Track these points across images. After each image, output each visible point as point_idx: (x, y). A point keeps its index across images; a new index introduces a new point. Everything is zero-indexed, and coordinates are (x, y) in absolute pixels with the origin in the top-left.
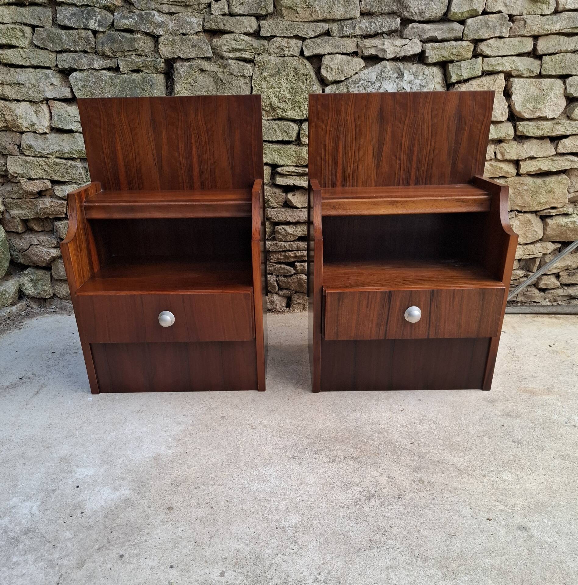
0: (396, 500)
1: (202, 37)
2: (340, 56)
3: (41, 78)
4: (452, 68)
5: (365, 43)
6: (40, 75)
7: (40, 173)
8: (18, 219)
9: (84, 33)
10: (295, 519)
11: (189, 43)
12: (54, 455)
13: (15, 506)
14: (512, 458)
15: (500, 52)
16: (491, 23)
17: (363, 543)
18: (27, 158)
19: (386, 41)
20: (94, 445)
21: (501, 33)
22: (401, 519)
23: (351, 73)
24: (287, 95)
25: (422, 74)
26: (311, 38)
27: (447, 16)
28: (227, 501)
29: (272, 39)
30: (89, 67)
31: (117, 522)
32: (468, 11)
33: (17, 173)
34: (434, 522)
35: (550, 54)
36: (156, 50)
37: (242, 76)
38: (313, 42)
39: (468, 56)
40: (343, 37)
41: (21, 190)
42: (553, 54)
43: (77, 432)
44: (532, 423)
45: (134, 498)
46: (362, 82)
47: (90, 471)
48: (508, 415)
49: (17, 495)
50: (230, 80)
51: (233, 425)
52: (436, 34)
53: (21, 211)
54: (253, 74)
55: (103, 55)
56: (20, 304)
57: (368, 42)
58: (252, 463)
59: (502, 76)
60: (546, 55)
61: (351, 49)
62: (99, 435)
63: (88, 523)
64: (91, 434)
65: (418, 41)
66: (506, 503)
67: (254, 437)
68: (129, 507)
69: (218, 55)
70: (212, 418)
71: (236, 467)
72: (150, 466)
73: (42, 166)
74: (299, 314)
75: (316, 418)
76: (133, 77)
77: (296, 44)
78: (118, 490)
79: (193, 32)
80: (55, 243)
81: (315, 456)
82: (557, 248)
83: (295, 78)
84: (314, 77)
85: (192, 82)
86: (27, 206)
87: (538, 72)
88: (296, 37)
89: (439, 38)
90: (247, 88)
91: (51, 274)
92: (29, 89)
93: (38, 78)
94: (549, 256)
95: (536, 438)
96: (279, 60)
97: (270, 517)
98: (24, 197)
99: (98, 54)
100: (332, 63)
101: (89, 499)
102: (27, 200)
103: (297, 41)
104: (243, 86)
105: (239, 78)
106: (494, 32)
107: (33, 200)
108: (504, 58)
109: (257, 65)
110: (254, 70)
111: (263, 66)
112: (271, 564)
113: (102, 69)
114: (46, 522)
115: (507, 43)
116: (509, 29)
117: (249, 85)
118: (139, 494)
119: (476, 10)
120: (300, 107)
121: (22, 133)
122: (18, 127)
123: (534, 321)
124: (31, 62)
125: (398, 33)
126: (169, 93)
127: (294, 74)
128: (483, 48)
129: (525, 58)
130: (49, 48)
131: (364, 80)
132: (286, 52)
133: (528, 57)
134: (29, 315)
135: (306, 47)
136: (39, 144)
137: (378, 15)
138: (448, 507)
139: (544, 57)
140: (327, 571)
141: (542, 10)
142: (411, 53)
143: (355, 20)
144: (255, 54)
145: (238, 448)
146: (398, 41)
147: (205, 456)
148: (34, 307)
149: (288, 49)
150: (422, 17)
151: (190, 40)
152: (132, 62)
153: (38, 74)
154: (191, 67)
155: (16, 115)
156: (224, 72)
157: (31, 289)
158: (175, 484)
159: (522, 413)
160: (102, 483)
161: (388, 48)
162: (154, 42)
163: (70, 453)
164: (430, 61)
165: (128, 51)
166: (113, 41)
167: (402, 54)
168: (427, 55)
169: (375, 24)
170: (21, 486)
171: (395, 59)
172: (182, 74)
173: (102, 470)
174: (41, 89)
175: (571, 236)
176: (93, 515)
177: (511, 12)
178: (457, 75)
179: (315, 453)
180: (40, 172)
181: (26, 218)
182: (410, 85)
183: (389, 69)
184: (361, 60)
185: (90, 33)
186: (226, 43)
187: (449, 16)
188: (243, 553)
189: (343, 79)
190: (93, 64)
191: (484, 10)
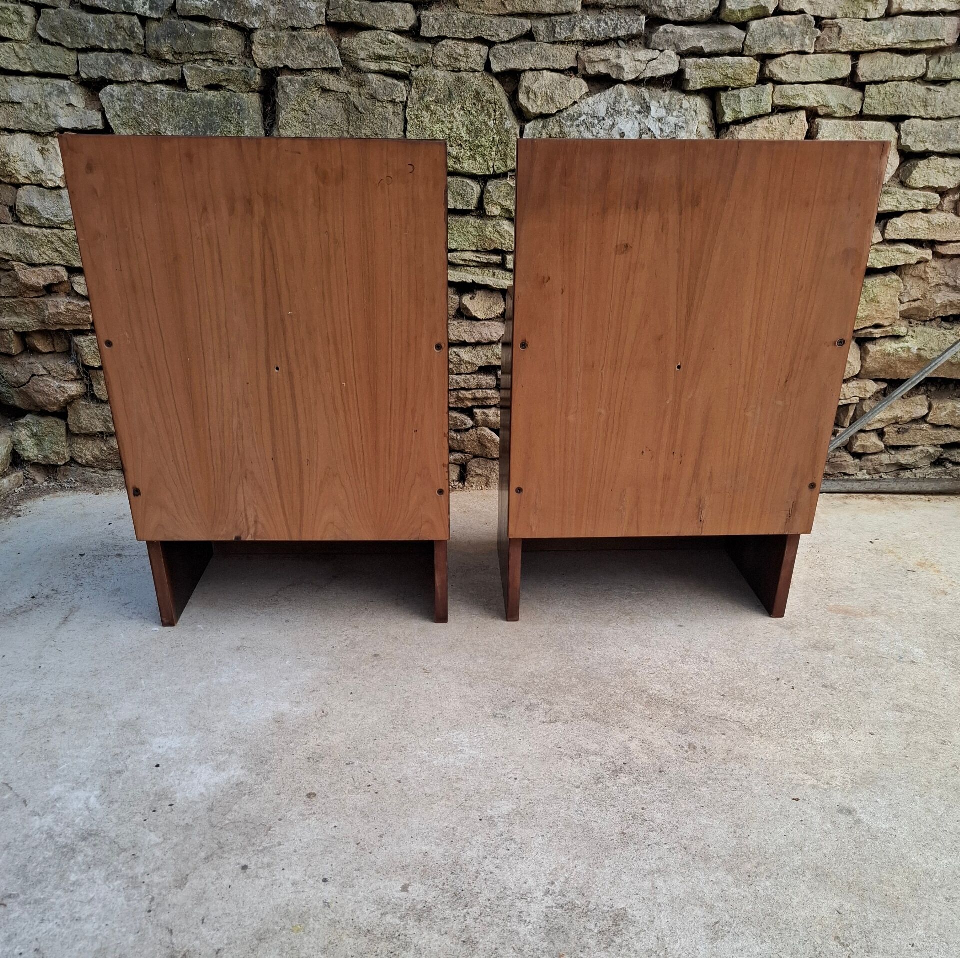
0: (656, 775)
1: (324, 34)
2: (549, 73)
3: (50, 94)
4: (726, 99)
5: (589, 55)
6: (48, 89)
7: (49, 255)
8: (11, 332)
9: (125, 21)
10: (506, 807)
11: (303, 43)
12: (111, 718)
13: (60, 798)
14: (823, 710)
15: (801, 76)
16: (787, 30)
17: (613, 838)
18: (26, 229)
19: (623, 53)
20: (174, 701)
21: (802, 45)
22: (666, 802)
23: (567, 103)
24: (463, 135)
25: (678, 107)
26: (503, 43)
27: (719, 14)
28: (400, 782)
29: (439, 42)
30: (134, 79)
31: (229, 818)
32: (752, 9)
33: (9, 254)
34: (716, 805)
35: (877, 83)
36: (248, 53)
37: (390, 101)
38: (507, 49)
39: (750, 82)
40: (555, 43)
41: (15, 283)
42: (882, 82)
43: (143, 682)
44: (851, 658)
45: (250, 782)
46: (584, 117)
47: (175, 742)
48: (815, 647)
49: (60, 781)
50: (371, 107)
51: (394, 668)
52: (702, 44)
53: (15, 319)
54: (407, 98)
55: (157, 59)
56: (14, 475)
57: (595, 53)
58: (431, 725)
59: (803, 115)
60: (870, 83)
61: (566, 63)
62: (179, 687)
63: (184, 820)
64: (167, 684)
65: (673, 54)
66: (819, 775)
67: (430, 686)
68: (245, 795)
69: (351, 66)
70: (359, 658)
71: (407, 732)
72: (270, 733)
73: (52, 243)
74: (480, 493)
75: (524, 656)
76: (208, 98)
77: (477, 52)
78: (224, 770)
79: (309, 25)
80: (75, 372)
81: (528, 713)
82: (881, 389)
83: (476, 108)
84: (507, 108)
85: (308, 109)
86: (26, 310)
87: (859, 110)
88: (480, 40)
89: (707, 50)
90: (398, 121)
91: (67, 425)
92: (30, 111)
93: (46, 93)
94: (869, 402)
95: (858, 680)
96: (451, 77)
97: (468, 804)
98: (21, 295)
99: (150, 57)
100: (537, 85)
101: (179, 784)
102: (26, 300)
103: (481, 46)
104: (391, 118)
105: (386, 104)
106: (792, 45)
107: (36, 300)
108: (806, 86)
109: (414, 84)
110: (409, 93)
111: (425, 86)
112: (477, 872)
113: (156, 83)
114: (115, 821)
115: (811, 63)
116: (815, 40)
117: (401, 117)
118: (258, 775)
119: (765, 8)
120: (484, 155)
121: (18, 186)
122: (11, 176)
123: (845, 503)
124: (33, 67)
125: (643, 40)
126: (268, 125)
127: (475, 102)
128: (775, 68)
129: (838, 87)
130: (64, 44)
131: (587, 115)
132: (463, 64)
133: (843, 85)
134: (30, 494)
135: (495, 57)
136: (47, 205)
137: (611, 10)
138: (735, 783)
139: (867, 87)
140: (562, 879)
141: (867, 11)
142: (662, 73)
143: (574, 15)
144: (412, 66)
145: (407, 703)
146: (642, 52)
147: (355, 716)
148: (38, 479)
149: (465, 60)
150: (679, 15)
151: (304, 39)
152: (206, 72)
153: (46, 86)
154: (306, 84)
155: (8, 155)
156: (360, 94)
157: (32, 451)
158: (314, 759)
159: (835, 644)
160: (196, 759)
161: (626, 64)
162: (244, 39)
163: (137, 715)
164: (692, 86)
165: (201, 53)
166: (176, 35)
167: (649, 74)
168: (688, 77)
169: (607, 23)
170: (64, 766)
171: (637, 82)
172: (292, 95)
173: (193, 740)
174: (51, 112)
175: (902, 371)
176: (189, 808)
177: (818, 13)
178: (734, 110)
179: (528, 708)
180: (49, 252)
181: (25, 330)
182: (660, 124)
183: (627, 97)
184: (582, 81)
185: (136, 20)
186: (364, 46)
187: (722, 16)
188: (433, 858)
189: (555, 111)
190: (141, 73)
191: (778, 7)
